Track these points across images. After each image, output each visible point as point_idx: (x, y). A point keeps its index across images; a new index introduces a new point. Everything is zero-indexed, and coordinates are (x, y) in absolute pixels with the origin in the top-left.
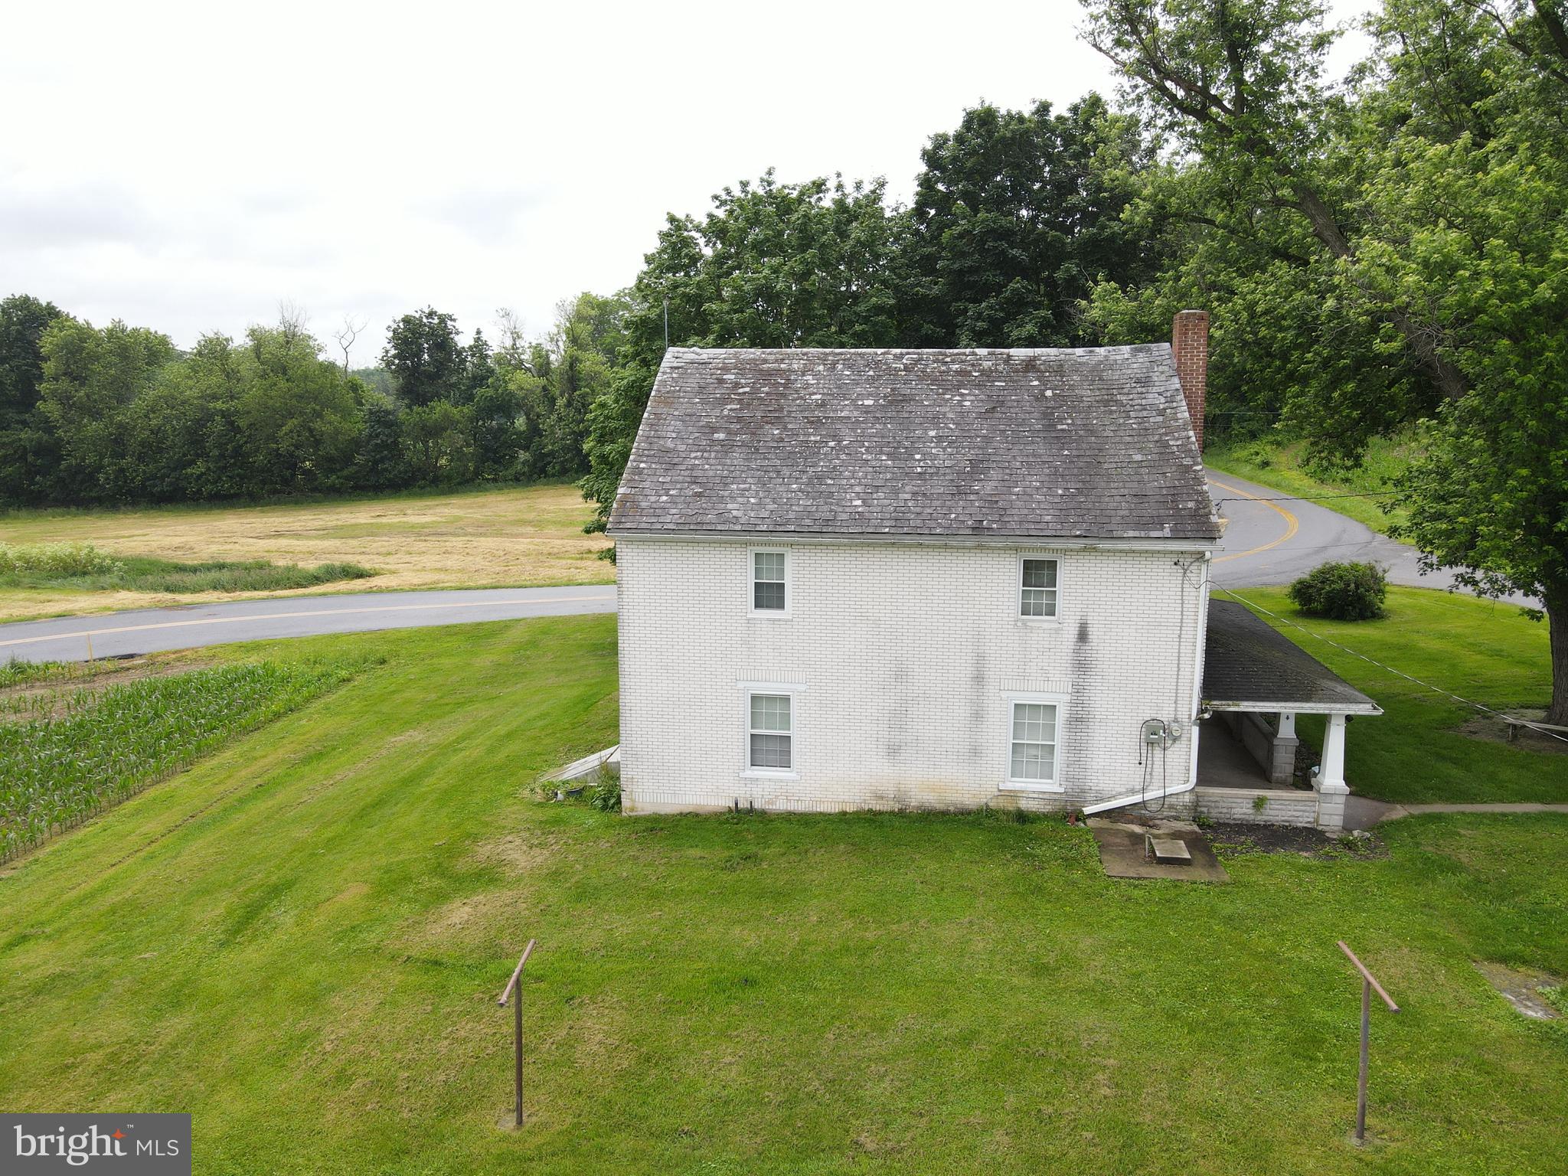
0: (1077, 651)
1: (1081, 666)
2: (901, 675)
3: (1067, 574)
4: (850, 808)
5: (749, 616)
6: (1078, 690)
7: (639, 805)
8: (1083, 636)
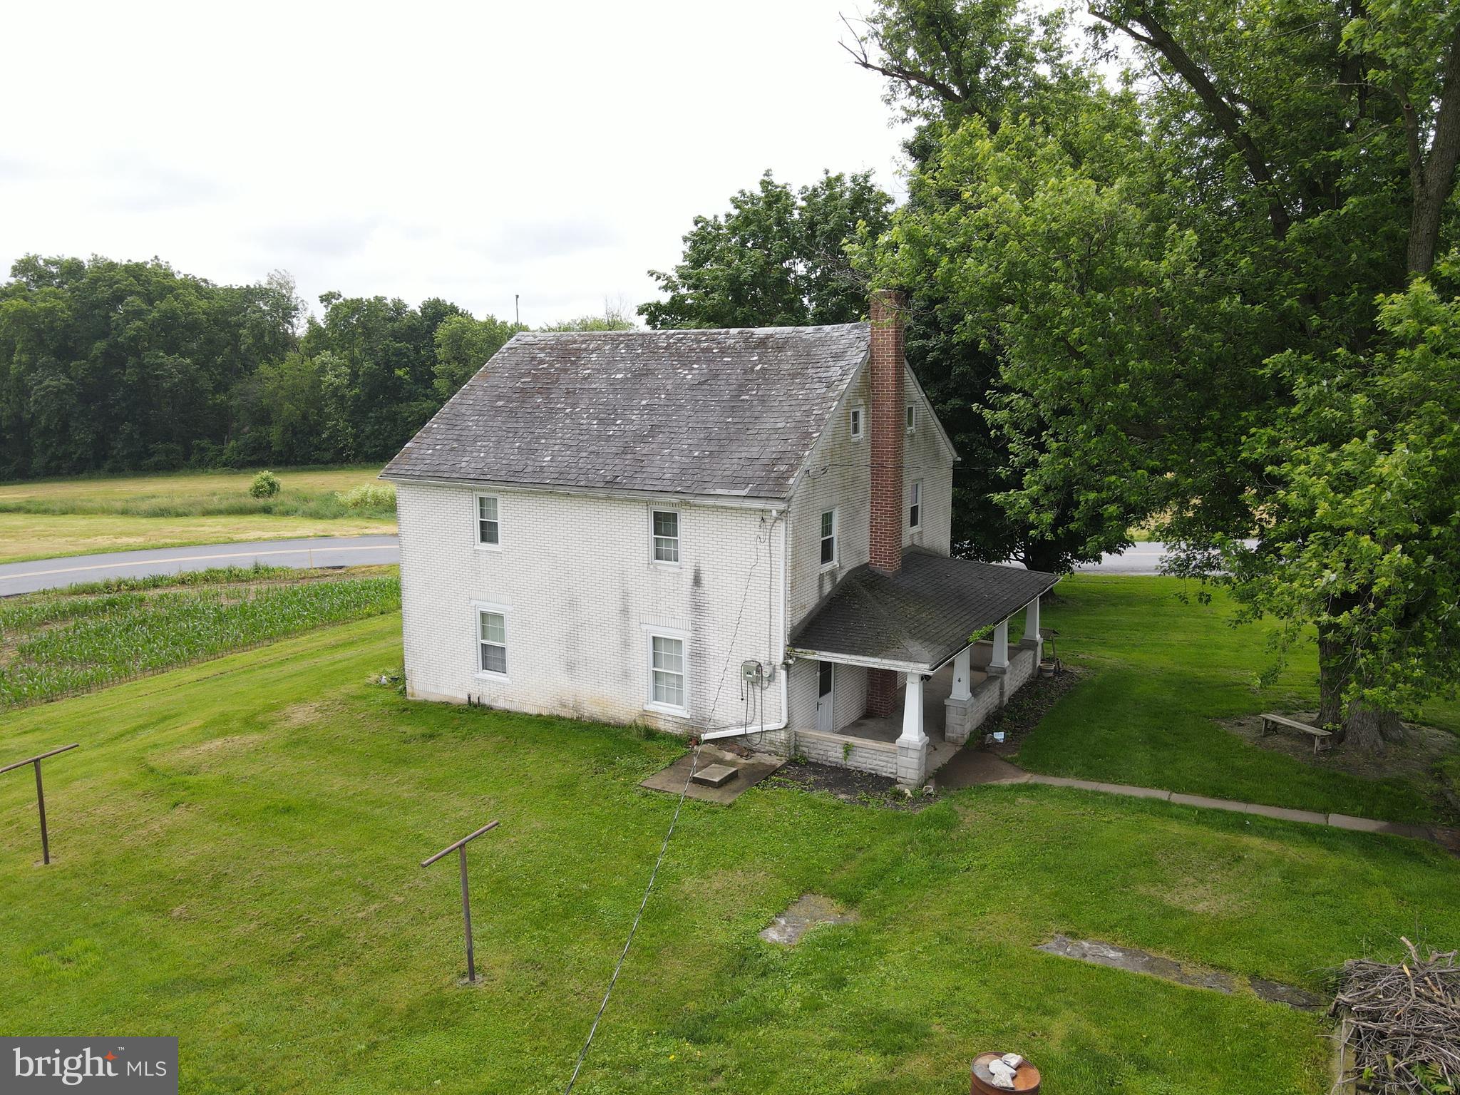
0: (693, 594)
1: (698, 607)
2: (573, 604)
3: (685, 524)
4: (545, 713)
5: (476, 547)
6: (697, 629)
7: (416, 693)
8: (697, 581)
